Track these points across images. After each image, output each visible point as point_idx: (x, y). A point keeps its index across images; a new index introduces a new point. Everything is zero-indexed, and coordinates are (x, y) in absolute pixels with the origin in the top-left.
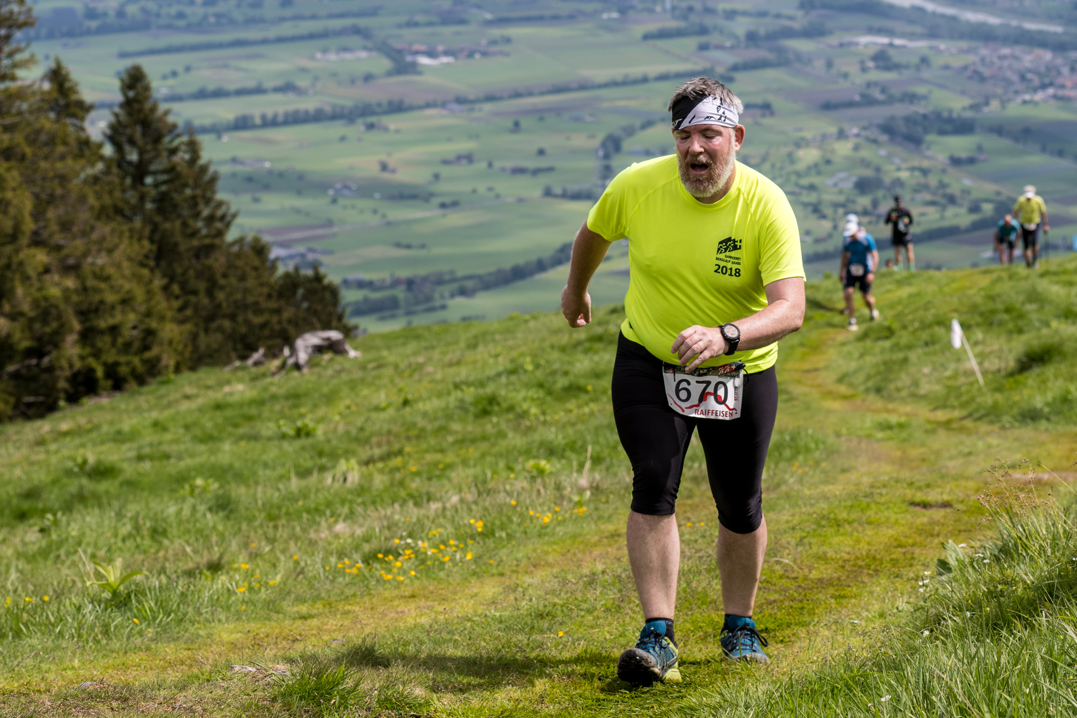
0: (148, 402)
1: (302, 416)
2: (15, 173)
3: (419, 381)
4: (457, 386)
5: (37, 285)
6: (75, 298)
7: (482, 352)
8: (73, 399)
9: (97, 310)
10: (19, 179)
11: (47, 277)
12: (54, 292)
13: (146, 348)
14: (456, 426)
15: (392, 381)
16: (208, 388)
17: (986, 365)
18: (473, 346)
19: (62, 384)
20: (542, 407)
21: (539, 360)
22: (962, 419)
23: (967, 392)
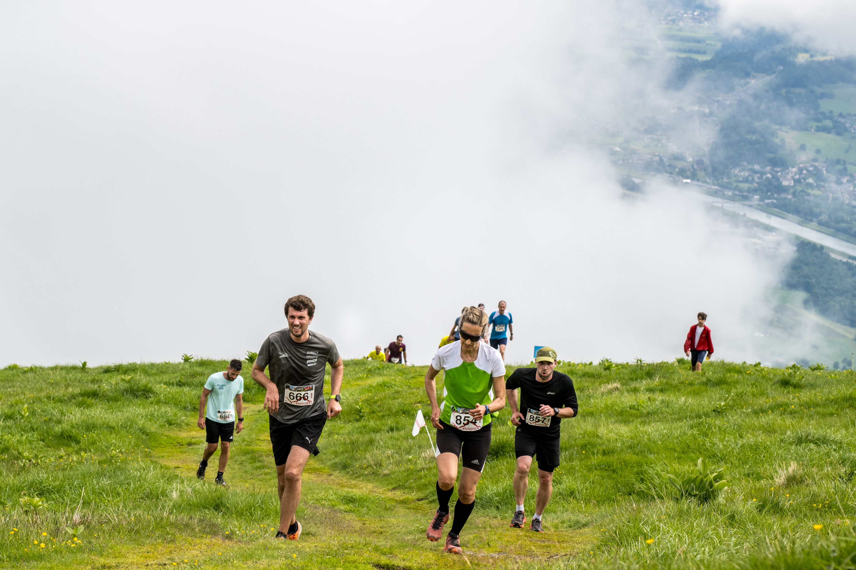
20: (35, 452)
21: (35, 408)
22: (419, 500)
23: (425, 476)
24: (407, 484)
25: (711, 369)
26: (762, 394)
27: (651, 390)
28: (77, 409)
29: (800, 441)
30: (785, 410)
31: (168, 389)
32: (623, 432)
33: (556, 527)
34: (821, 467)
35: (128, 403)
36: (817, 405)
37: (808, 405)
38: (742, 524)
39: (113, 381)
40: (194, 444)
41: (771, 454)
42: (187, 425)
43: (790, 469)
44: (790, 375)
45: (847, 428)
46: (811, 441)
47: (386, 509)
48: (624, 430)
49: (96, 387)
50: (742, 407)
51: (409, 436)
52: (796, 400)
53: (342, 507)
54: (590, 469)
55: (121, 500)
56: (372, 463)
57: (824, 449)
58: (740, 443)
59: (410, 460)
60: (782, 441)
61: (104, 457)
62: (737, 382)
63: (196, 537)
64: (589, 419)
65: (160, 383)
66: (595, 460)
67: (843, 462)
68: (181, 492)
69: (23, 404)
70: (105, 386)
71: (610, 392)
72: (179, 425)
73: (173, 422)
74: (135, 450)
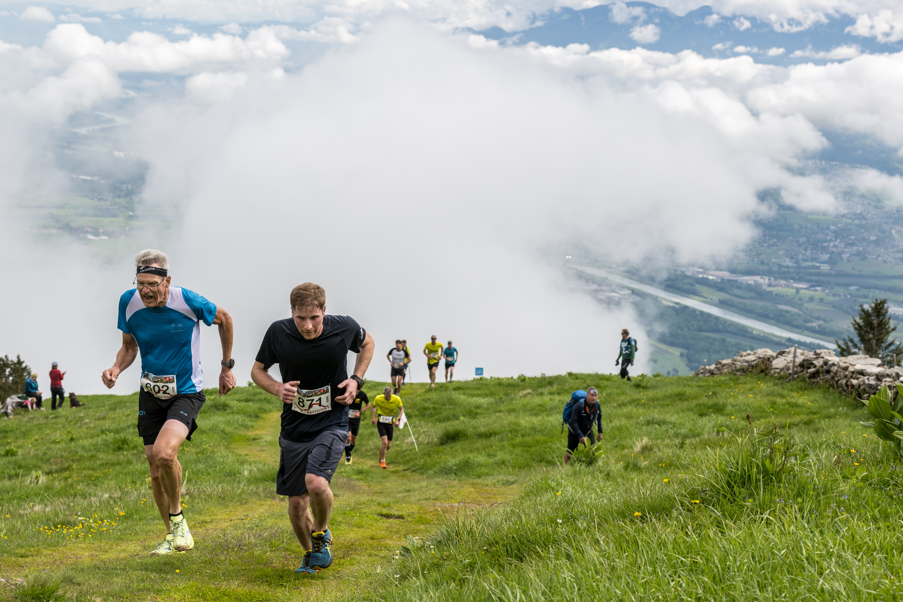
1: (8, 443)
3: (81, 427)
4: (102, 432)
7: (119, 413)
14: (101, 455)
15: (64, 426)
17: (420, 439)
18: (113, 409)
22: (404, 470)
23: (408, 455)
24: (396, 461)
25: (590, 378)
26: (623, 393)
27: (551, 393)
29: (648, 423)
30: (638, 404)
31: (239, 404)
32: (534, 421)
33: (495, 485)
34: (663, 439)
35: (213, 414)
36: (658, 399)
37: (653, 400)
38: (614, 479)
40: (257, 439)
41: (631, 432)
42: (252, 427)
43: (644, 442)
44: (640, 380)
45: (678, 413)
46: (655, 423)
47: (383, 477)
48: (536, 420)
50: (611, 402)
52: (645, 397)
53: (355, 477)
54: (514, 446)
55: (211, 478)
56: (373, 447)
57: (664, 428)
58: (610, 426)
59: (398, 445)
60: (637, 423)
61: (198, 450)
62: (606, 386)
63: (260, 500)
64: (512, 414)
65: (233, 400)
66: (518, 440)
67: (677, 435)
68: (250, 471)
71: (525, 396)
72: (246, 427)
73: (242, 425)
74: (219, 445)
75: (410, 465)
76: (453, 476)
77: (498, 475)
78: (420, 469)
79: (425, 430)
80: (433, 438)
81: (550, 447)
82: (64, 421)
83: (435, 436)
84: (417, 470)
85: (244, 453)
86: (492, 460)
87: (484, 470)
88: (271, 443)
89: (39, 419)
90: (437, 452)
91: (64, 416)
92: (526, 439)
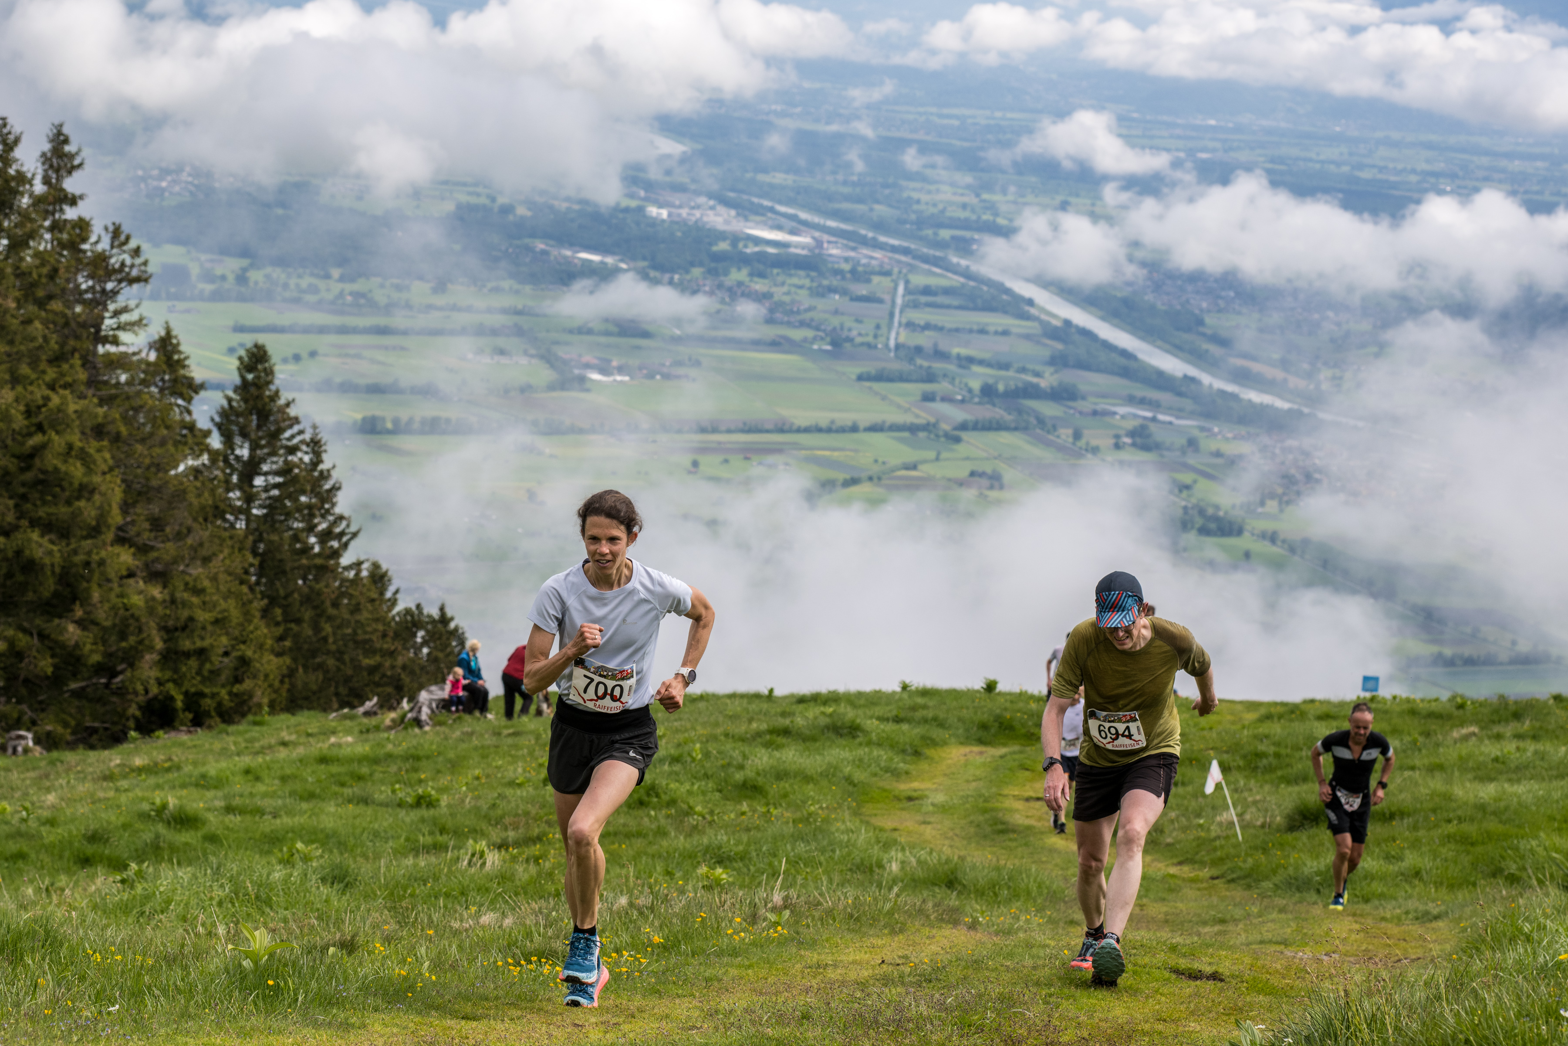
0: (235, 743)
1: (421, 782)
2: (108, 456)
5: (117, 590)
6: (160, 610)
8: (146, 729)
9: (184, 628)
10: (111, 462)
11: (131, 581)
12: (137, 600)
13: (238, 680)
16: (309, 735)
17: (1248, 817)
19: (133, 710)
20: (710, 806)
21: (710, 749)
22: (1213, 878)
23: (1222, 847)
24: (1198, 857)
28: (763, 751)
31: (882, 727)
32: (1483, 792)
33: (1398, 919)
35: (828, 743)
39: (810, 714)
40: (917, 798)
42: (907, 773)
48: (1488, 792)
49: (787, 722)
51: (1200, 792)
54: (1440, 841)
55: (823, 871)
59: (1200, 826)
61: (799, 815)
64: (1438, 774)
65: (871, 718)
66: (1450, 828)
68: (903, 863)
69: (694, 742)
70: (799, 721)
71: (1465, 738)
72: (896, 774)
73: (887, 770)
74: (840, 806)
75: (1225, 867)
76: (1313, 896)
77: (1406, 899)
78: (1245, 877)
79: (1258, 797)
80: (1273, 816)
81: (1516, 849)
82: (533, 742)
83: (1277, 812)
84: (1239, 878)
85: (888, 824)
86: (1393, 868)
87: (1377, 887)
88: (943, 809)
89: (482, 735)
90: (1282, 846)
91: (531, 732)
92: (1466, 827)
